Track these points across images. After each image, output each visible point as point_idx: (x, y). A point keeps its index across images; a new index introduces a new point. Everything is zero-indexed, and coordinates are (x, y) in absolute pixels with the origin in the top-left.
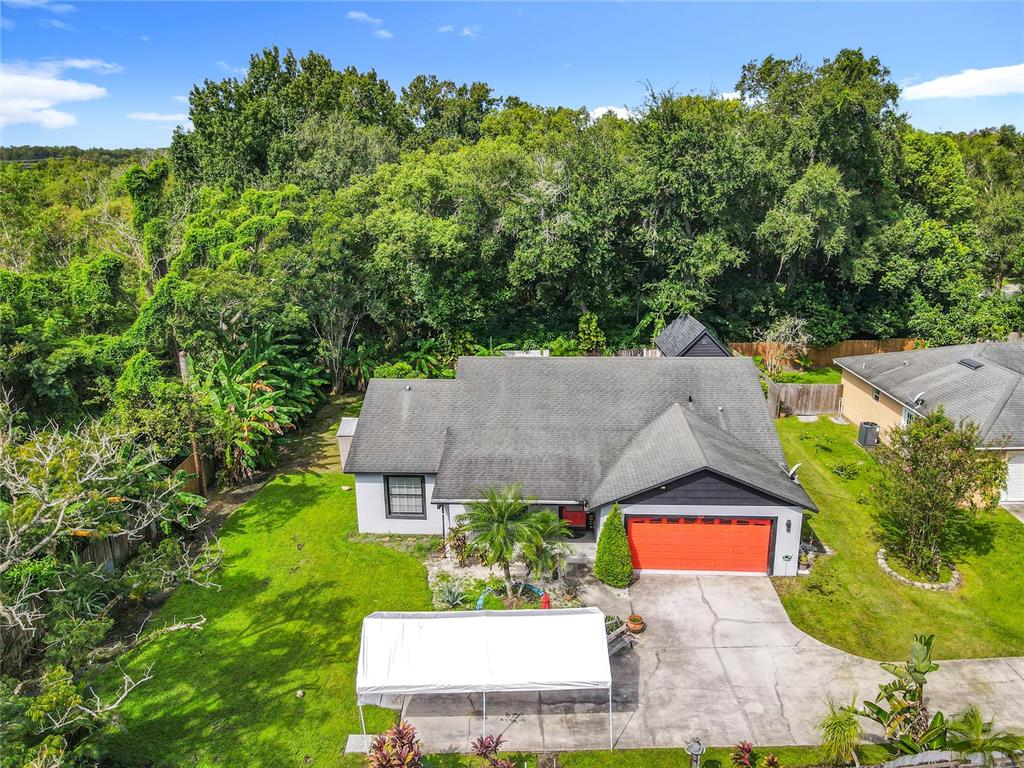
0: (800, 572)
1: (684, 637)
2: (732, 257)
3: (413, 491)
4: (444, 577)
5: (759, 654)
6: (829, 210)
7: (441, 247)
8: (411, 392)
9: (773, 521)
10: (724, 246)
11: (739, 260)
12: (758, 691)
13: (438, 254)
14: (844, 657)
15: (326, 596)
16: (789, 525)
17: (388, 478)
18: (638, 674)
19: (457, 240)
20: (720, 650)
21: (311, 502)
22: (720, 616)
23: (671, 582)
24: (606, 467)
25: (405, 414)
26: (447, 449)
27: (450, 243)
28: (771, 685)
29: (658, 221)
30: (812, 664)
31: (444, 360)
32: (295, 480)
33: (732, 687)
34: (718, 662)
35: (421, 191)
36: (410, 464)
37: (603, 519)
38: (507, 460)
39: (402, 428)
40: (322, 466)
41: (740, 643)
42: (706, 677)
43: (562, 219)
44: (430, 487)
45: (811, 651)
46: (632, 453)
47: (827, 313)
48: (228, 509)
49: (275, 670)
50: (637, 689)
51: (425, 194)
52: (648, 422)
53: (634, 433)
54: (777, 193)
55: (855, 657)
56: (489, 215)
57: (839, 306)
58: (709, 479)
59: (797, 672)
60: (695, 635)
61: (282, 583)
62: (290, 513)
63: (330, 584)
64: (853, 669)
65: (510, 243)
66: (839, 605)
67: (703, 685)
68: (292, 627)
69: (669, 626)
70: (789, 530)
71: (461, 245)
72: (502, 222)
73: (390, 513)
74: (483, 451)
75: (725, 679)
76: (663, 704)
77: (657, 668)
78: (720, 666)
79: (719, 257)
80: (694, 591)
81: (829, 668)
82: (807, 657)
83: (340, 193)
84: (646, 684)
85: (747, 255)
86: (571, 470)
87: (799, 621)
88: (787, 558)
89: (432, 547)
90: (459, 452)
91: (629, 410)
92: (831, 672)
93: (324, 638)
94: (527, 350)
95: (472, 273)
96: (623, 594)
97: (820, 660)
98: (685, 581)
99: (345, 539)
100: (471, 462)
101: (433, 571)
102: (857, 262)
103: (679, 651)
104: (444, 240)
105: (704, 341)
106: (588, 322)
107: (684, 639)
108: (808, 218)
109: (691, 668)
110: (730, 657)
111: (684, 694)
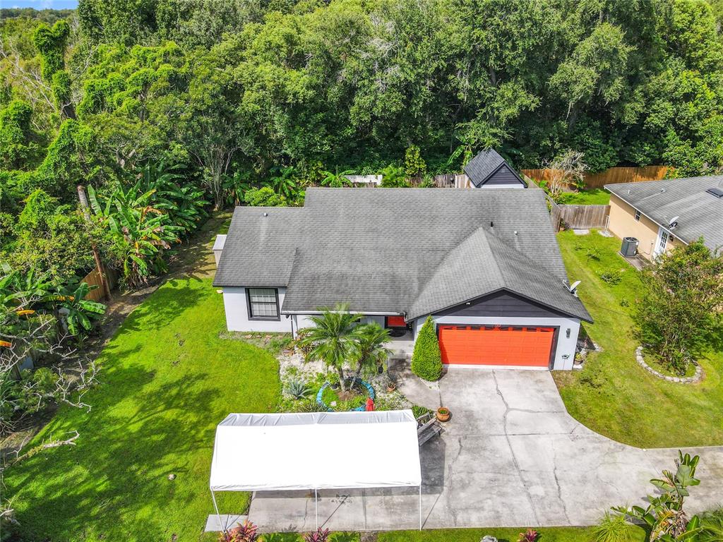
0: (575, 367)
1: (482, 425)
2: (527, 102)
3: (269, 300)
4: (292, 370)
5: (542, 441)
6: (611, 64)
7: (295, 94)
8: (268, 218)
9: (556, 329)
10: (522, 93)
11: (534, 105)
12: (540, 474)
13: (293, 100)
14: (610, 444)
15: (199, 387)
16: (568, 333)
17: (248, 290)
18: (444, 459)
19: (308, 88)
20: (510, 437)
21: (192, 303)
22: (510, 407)
23: (472, 376)
24: (423, 282)
25: (263, 237)
26: (295, 267)
27: (302, 91)
28: (551, 469)
29: (470, 72)
30: (584, 450)
31: (301, 183)
32: (181, 284)
33: (520, 471)
34: (508, 450)
35: (279, 47)
36: (266, 279)
37: (419, 327)
38: (343, 277)
39: (260, 248)
40: (204, 272)
41: (526, 431)
42: (498, 462)
43: (393, 71)
44: (282, 297)
45: (583, 438)
46: (444, 270)
47: (600, 146)
48: (128, 309)
49: (153, 454)
50: (443, 473)
51: (282, 49)
52: (457, 244)
53: (446, 252)
54: (567, 49)
55: (619, 444)
56: (333, 67)
57: (610, 141)
58: (506, 297)
59: (572, 457)
60: (491, 423)
61: (166, 374)
62: (177, 313)
63: (202, 377)
64: (616, 454)
65: (351, 91)
66: (605, 397)
67: (497, 469)
68: (170, 415)
69: (470, 416)
70: (568, 336)
71: (311, 93)
72: (344, 74)
73: (251, 315)
74: (324, 269)
75: (514, 464)
76: (464, 486)
77: (459, 454)
78: (509, 451)
79: (518, 103)
80: (490, 384)
81: (597, 454)
82: (580, 443)
83: (215, 48)
84: (450, 468)
85: (540, 101)
86: (394, 285)
87: (574, 411)
88: (565, 357)
89: (283, 344)
90: (306, 269)
91: (442, 234)
92: (599, 457)
93: (194, 426)
94: (365, 175)
95: (321, 115)
96: (434, 386)
97: (590, 446)
98: (484, 375)
99: (217, 336)
100: (315, 278)
101: (284, 365)
102: (628, 105)
103: (477, 438)
104: (297, 89)
105: (503, 171)
106: (413, 153)
107: (481, 427)
108: (592, 70)
109: (487, 453)
110: (518, 444)
111: (480, 478)
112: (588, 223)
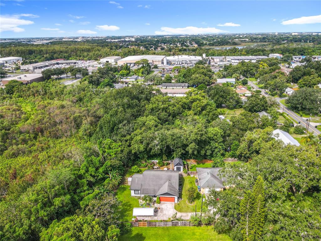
0: (178, 202)
1: (163, 210)
3: (137, 192)
4: (141, 202)
5: (170, 211)
8: (137, 178)
9: (175, 198)
12: (168, 215)
15: (129, 204)
17: (134, 190)
18: (158, 213)
21: (125, 190)
22: (168, 207)
23: (164, 203)
24: (158, 190)
25: (136, 182)
26: (141, 188)
32: (123, 186)
34: (165, 212)
36: (137, 189)
37: (157, 197)
38: (148, 189)
39: (136, 184)
40: (126, 184)
41: (168, 210)
43: (158, 147)
44: (139, 191)
46: (161, 189)
49: (125, 212)
50: (157, 215)
52: (164, 184)
53: (163, 185)
55: (178, 212)
58: (167, 193)
60: (164, 209)
61: (124, 202)
62: (123, 192)
63: (129, 202)
65: (151, 149)
66: (179, 206)
67: (163, 215)
68: (126, 207)
69: (162, 209)
73: (135, 194)
74: (145, 188)
75: (166, 214)
76: (159, 216)
77: (160, 213)
80: (166, 204)
82: (174, 212)
86: (155, 191)
87: (175, 208)
88: (176, 201)
89: (139, 198)
90: (143, 188)
93: (129, 209)
96: (159, 205)
98: (166, 203)
99: (130, 196)
100: (144, 189)
101: (140, 201)
105: (179, 164)
106: (164, 156)
109: (163, 213)
110: (167, 212)
111: (161, 215)
112: (193, 174)
